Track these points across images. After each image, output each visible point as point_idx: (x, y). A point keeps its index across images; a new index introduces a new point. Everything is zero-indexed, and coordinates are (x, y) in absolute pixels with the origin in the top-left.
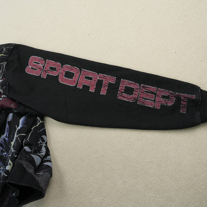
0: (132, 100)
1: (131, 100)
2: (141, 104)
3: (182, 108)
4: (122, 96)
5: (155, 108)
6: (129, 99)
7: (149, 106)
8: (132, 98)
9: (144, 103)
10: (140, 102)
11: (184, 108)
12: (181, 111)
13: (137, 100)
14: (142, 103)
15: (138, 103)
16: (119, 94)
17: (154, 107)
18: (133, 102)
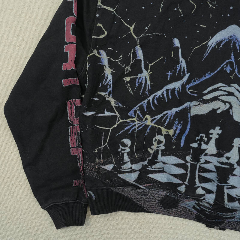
0: (71, 119)
1: (71, 117)
2: (69, 132)
3: (79, 181)
4: (71, 106)
5: (71, 150)
6: (71, 116)
7: (70, 142)
8: (73, 119)
9: (72, 134)
10: (71, 130)
11: (79, 184)
12: (75, 181)
13: (72, 125)
14: (71, 132)
15: (70, 127)
16: (72, 101)
17: (71, 148)
18: (70, 121)
